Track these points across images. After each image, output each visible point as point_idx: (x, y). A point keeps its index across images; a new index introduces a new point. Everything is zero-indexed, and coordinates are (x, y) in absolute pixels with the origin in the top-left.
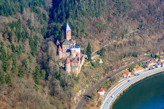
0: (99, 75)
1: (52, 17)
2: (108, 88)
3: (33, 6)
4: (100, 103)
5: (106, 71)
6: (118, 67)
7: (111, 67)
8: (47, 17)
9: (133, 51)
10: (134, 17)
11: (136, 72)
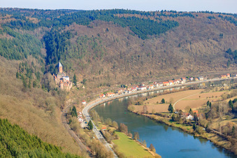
0: (82, 94)
1: (47, 61)
3: (33, 54)
5: (88, 93)
6: (96, 92)
7: (91, 91)
8: (44, 62)
9: (107, 82)
11: (109, 95)
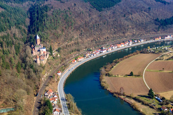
0: (58, 63)
1: (29, 31)
2: (63, 70)
3: (17, 25)
4: (58, 80)
5: (62, 61)
6: (69, 58)
7: (65, 58)
8: (27, 31)
9: (77, 48)
10: (77, 29)
11: (79, 60)
